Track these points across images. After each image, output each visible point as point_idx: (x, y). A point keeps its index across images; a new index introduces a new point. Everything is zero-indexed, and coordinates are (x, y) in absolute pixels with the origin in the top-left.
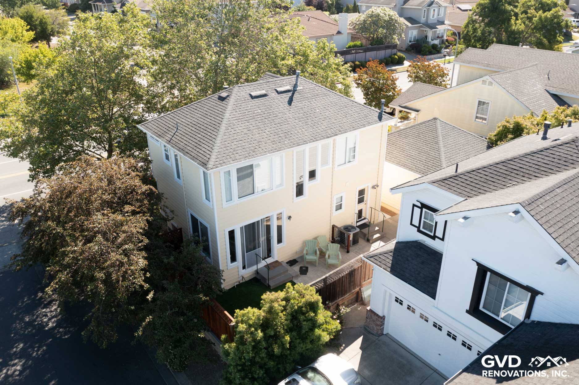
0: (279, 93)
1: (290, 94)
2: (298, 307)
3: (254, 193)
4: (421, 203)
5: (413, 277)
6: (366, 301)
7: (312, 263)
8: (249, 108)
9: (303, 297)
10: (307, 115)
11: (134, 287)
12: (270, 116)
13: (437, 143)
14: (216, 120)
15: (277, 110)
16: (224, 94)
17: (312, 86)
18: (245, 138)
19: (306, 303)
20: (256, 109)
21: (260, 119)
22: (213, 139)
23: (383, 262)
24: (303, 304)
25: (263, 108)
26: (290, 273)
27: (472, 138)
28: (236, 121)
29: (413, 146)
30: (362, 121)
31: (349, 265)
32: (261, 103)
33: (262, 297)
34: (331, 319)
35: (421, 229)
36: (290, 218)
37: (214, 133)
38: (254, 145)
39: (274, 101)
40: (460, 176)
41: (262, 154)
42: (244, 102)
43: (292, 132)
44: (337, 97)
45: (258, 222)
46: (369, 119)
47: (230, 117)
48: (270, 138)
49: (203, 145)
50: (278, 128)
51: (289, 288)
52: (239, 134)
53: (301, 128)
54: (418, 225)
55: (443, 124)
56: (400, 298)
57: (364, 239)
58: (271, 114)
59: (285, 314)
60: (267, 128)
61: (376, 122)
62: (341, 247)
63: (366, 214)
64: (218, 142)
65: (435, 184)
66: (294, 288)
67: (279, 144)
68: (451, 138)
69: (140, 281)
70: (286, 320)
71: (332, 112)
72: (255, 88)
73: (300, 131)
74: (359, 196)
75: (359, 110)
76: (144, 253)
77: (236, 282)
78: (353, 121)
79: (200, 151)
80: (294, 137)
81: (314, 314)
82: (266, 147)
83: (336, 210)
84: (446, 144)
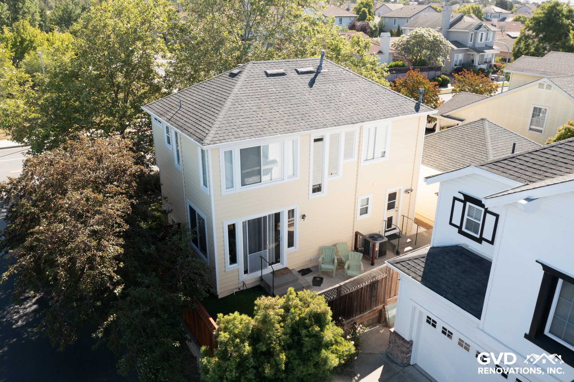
0: (299, 73)
1: (312, 76)
2: (300, 318)
3: (261, 182)
4: (465, 195)
5: (450, 289)
6: (391, 323)
7: (328, 274)
8: (263, 85)
9: (308, 306)
10: (330, 99)
11: (102, 278)
12: (287, 96)
13: (485, 145)
14: (223, 96)
15: (295, 90)
16: (235, 71)
17: (338, 70)
18: (253, 116)
19: (311, 314)
20: (270, 87)
21: (273, 97)
22: (215, 114)
23: (413, 269)
24: (307, 314)
25: (278, 87)
26: (301, 283)
27: (527, 143)
28: (246, 97)
29: (456, 149)
30: (395, 110)
31: (370, 274)
32: (277, 82)
33: (256, 302)
34: (343, 339)
35: (464, 229)
36: (303, 217)
37: (218, 108)
38: (263, 124)
39: (292, 80)
40: (518, 157)
41: (271, 134)
42: (257, 78)
43: (310, 114)
44: (367, 83)
45: (265, 218)
46: (404, 109)
47: (239, 92)
48: (283, 118)
49: (204, 121)
50: (294, 108)
51: (291, 294)
52: (246, 111)
53: (321, 110)
54: (459, 225)
55: (492, 126)
56: (433, 318)
57: (393, 251)
58: (288, 93)
59: (282, 325)
60: (280, 107)
61: (411, 112)
62: (364, 258)
63: (396, 223)
64: (220, 117)
65: (484, 167)
66: (297, 294)
67: (294, 125)
68: (501, 141)
69: (109, 270)
70: (284, 334)
71: (360, 98)
72: (272, 66)
73: (320, 114)
74: (389, 200)
75: (393, 98)
76: (121, 241)
77: (236, 289)
78: (385, 109)
79: (200, 127)
80: (312, 120)
81: (319, 329)
82: (277, 128)
83: (361, 215)
84: (495, 147)
